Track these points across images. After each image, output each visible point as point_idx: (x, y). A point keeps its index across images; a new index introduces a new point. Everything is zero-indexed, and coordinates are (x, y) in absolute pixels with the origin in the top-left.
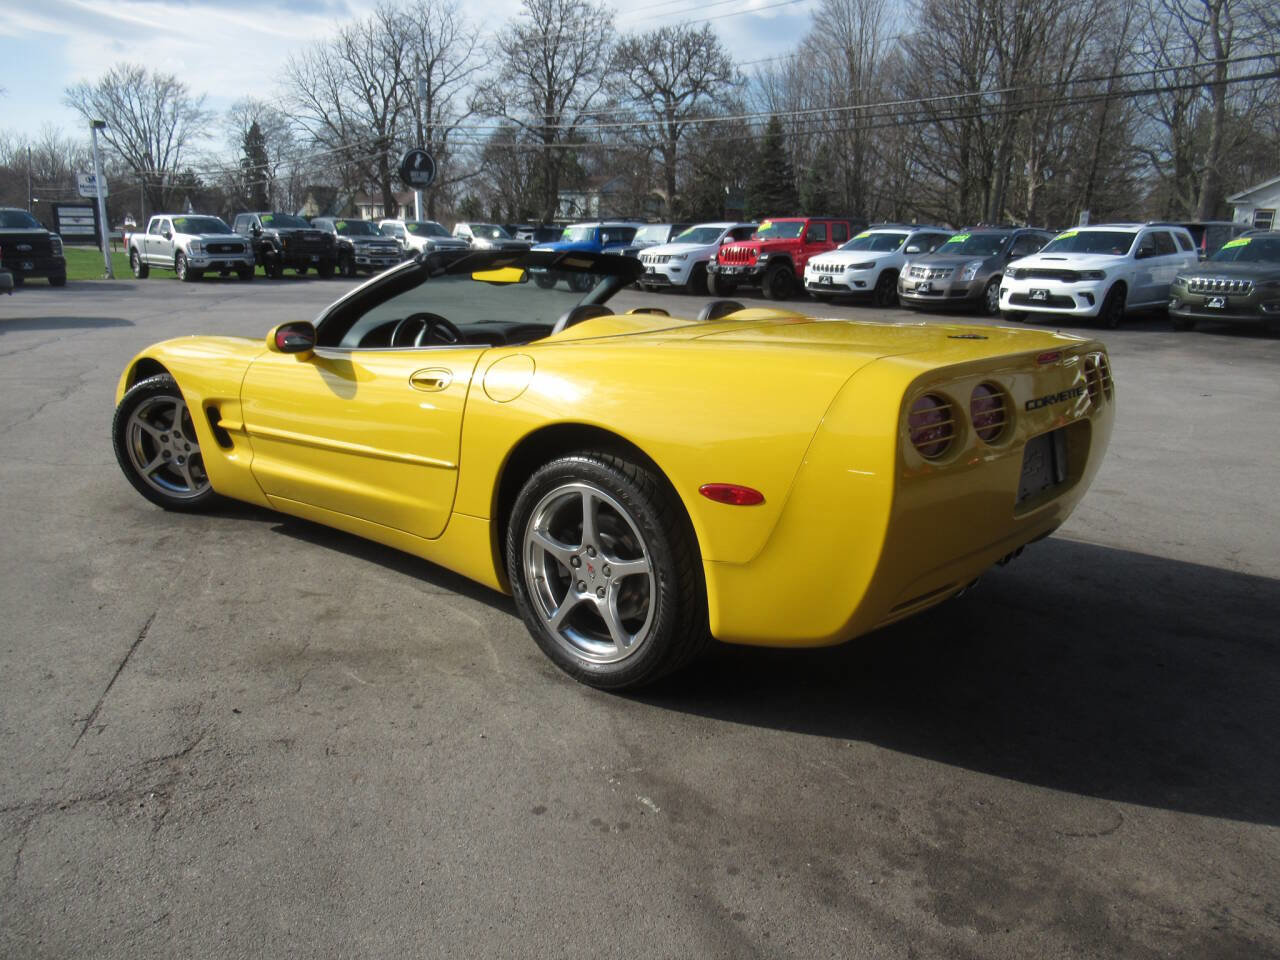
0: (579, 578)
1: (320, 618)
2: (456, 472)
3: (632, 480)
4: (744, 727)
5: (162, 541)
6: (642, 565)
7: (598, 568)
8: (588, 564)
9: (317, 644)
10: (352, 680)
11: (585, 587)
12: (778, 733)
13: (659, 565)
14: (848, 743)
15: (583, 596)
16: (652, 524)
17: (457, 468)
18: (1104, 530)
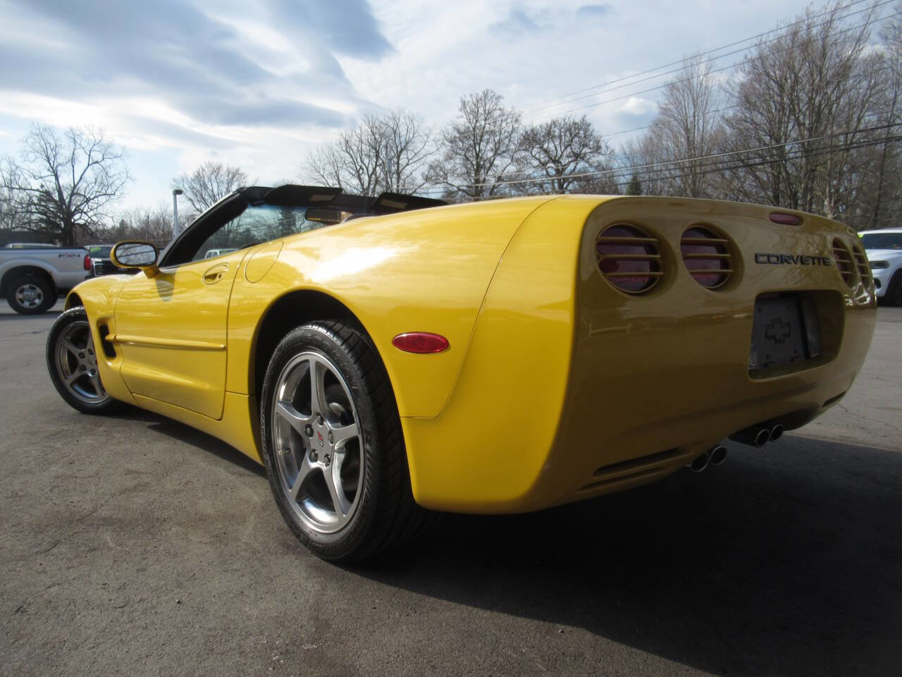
0: (312, 447)
2: (225, 353)
6: (352, 430)
7: (325, 436)
8: (318, 433)
9: (104, 512)
10: (106, 543)
11: (316, 455)
13: (364, 427)
14: (560, 628)
15: (314, 465)
16: (360, 385)
17: (225, 349)
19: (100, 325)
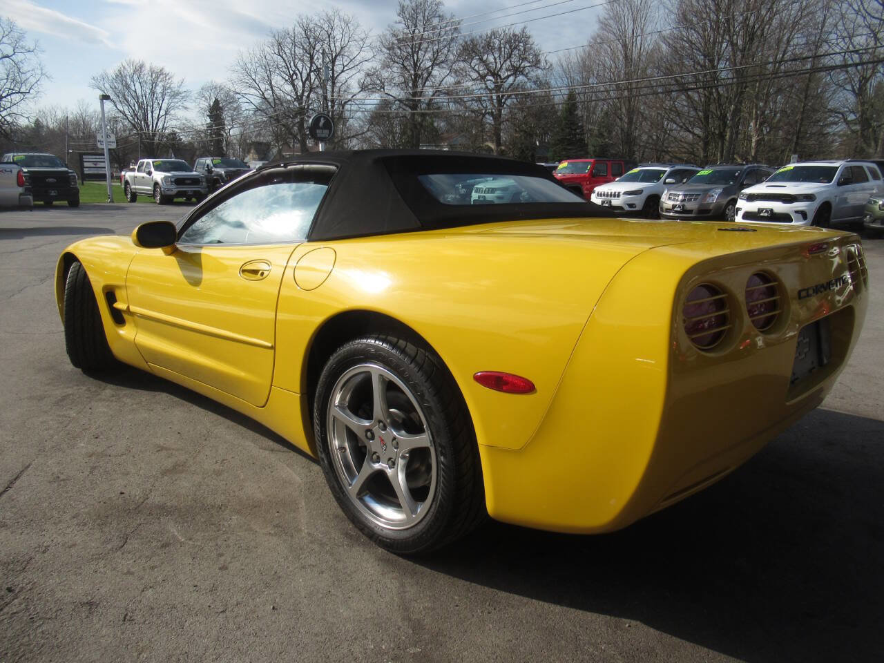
0: (373, 450)
1: (165, 472)
2: (273, 351)
3: (413, 360)
4: (525, 600)
5: (64, 398)
6: (424, 440)
7: (388, 441)
8: (380, 437)
9: (155, 499)
10: (174, 536)
11: (378, 457)
12: (558, 608)
13: (438, 441)
14: (626, 623)
15: (377, 466)
16: (431, 402)
17: (273, 348)
18: (842, 398)
19: (106, 291)
